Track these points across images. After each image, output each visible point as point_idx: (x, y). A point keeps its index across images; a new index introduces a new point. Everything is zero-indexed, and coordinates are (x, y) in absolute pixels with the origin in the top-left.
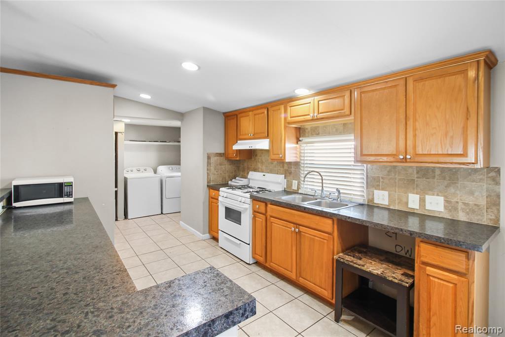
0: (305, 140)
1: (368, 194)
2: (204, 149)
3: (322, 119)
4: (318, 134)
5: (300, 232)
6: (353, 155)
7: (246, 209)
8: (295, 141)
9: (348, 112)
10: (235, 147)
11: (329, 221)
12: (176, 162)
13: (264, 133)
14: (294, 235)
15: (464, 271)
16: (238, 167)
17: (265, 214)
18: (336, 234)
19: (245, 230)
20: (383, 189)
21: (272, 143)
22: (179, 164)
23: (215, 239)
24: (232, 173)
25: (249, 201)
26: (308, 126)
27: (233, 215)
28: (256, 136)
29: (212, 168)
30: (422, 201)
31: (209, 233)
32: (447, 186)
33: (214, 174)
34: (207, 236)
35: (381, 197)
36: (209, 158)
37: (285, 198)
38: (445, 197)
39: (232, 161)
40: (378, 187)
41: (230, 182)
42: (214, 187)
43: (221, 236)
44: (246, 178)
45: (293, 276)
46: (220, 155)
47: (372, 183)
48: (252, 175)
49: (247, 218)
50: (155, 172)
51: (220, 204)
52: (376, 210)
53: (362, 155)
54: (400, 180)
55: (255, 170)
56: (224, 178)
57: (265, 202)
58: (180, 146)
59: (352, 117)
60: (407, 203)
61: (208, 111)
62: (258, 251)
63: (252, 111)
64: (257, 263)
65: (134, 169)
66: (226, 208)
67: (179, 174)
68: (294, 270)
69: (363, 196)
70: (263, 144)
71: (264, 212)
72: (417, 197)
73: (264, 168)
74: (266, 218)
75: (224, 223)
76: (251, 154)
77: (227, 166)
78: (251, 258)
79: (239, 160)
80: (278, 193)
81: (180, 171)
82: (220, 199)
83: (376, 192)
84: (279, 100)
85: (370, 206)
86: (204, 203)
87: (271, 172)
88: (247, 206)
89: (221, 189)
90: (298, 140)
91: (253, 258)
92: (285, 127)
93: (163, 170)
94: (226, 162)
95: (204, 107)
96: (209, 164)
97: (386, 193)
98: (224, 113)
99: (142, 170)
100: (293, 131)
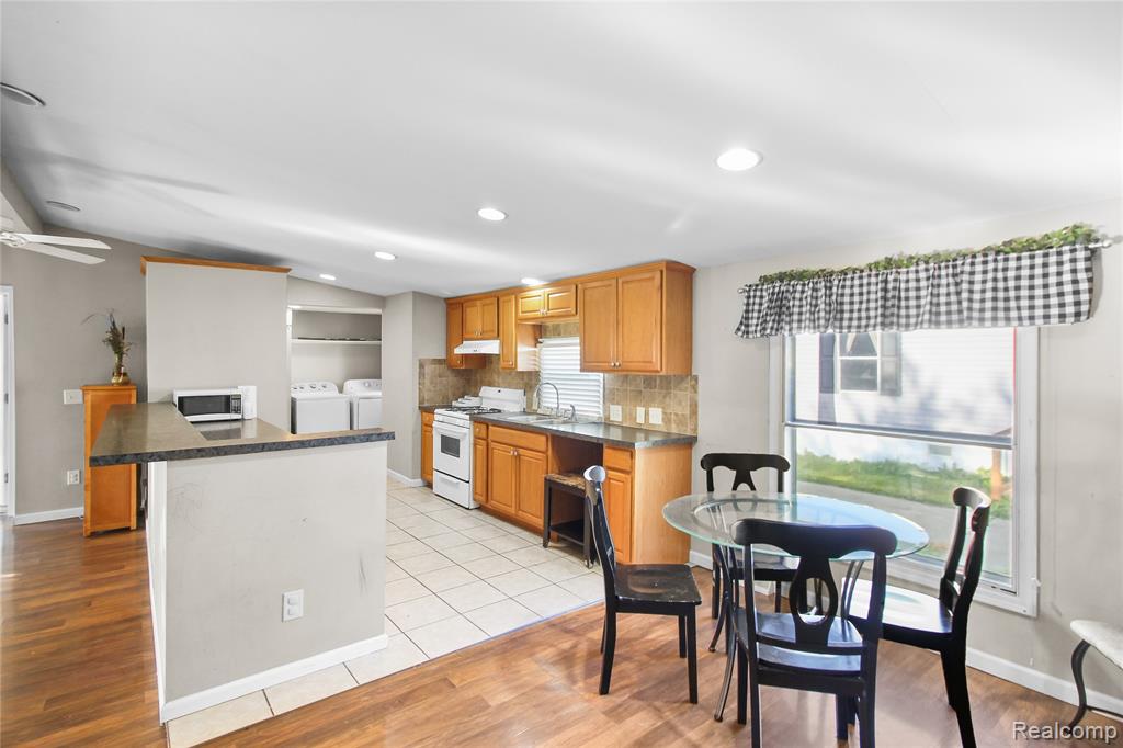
0: (547, 341)
1: (605, 411)
2: (415, 353)
3: (552, 317)
4: (559, 335)
5: (519, 455)
6: (579, 362)
7: (465, 434)
8: (533, 343)
9: (574, 312)
10: (458, 351)
11: (543, 438)
12: (373, 373)
13: (493, 331)
14: (514, 460)
15: (628, 469)
16: (469, 381)
17: (486, 439)
18: (550, 452)
19: (463, 464)
20: (618, 404)
21: (502, 345)
22: (379, 377)
23: (429, 485)
24: (458, 389)
25: (468, 423)
26: (550, 323)
27: (450, 446)
28: (486, 336)
29: (427, 382)
30: (647, 414)
31: (422, 477)
32: (664, 397)
33: (430, 391)
34: (419, 482)
35: (616, 413)
36: (422, 366)
37: (521, 419)
38: (663, 408)
39: (458, 372)
40: (613, 402)
41: (454, 403)
42: (427, 410)
43: (436, 477)
44: (476, 395)
45: (512, 511)
46: (439, 362)
47: (610, 397)
48: (485, 391)
49: (466, 448)
50: (341, 390)
51: (434, 433)
52: (612, 429)
53: (585, 362)
54: (631, 391)
55: (490, 384)
56: (445, 397)
57: (487, 424)
58: (380, 346)
59: (577, 317)
60: (636, 418)
61: (421, 297)
62: (479, 491)
63: (480, 299)
64: (480, 508)
65: (307, 387)
66: (442, 436)
67: (379, 394)
68: (514, 505)
69: (598, 413)
70: (491, 347)
71: (484, 435)
72: (643, 409)
73: (500, 381)
74: (487, 446)
75: (440, 459)
76: (484, 361)
77: (451, 380)
78: (472, 502)
79: (466, 370)
80: (515, 414)
81: (380, 389)
82: (435, 424)
83: (612, 406)
84: (510, 288)
85: (607, 424)
86: (413, 433)
87: (509, 387)
88: (466, 430)
89: (436, 411)
90: (537, 342)
91: (474, 500)
92: (517, 325)
93: (355, 388)
94: (448, 373)
95: (414, 292)
96: (422, 375)
97: (619, 408)
98: (447, 300)
99: (319, 386)
100: (530, 330)
